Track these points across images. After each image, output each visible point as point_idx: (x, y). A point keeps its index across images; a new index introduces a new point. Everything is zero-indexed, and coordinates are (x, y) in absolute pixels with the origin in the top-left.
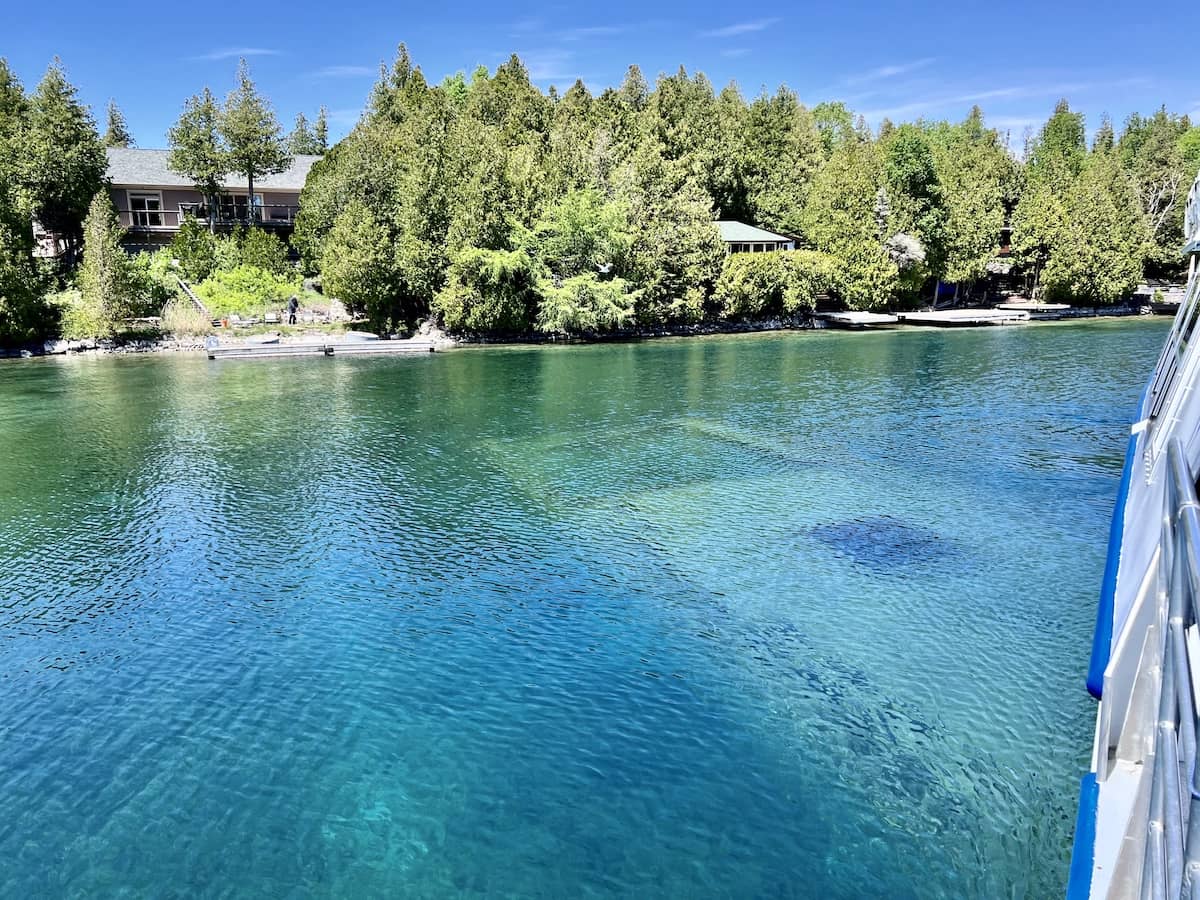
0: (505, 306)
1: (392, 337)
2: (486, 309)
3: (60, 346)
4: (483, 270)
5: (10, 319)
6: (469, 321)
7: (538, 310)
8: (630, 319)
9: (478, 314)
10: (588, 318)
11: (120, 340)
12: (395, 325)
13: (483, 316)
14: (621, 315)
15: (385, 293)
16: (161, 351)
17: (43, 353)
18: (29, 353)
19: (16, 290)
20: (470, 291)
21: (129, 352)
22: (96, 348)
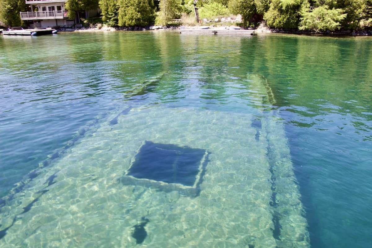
0: (288, 19)
1: (249, 28)
2: (281, 19)
3: (154, 27)
4: (280, 4)
5: (141, 19)
6: (274, 24)
7: (300, 21)
8: (338, 27)
9: (278, 22)
10: (321, 25)
11: (168, 26)
12: (250, 24)
13: (280, 22)
14: (335, 24)
15: (247, 12)
16: (178, 30)
17: (149, 30)
18: (145, 29)
19: (144, 11)
20: (276, 12)
21: (170, 30)
22: (162, 28)
